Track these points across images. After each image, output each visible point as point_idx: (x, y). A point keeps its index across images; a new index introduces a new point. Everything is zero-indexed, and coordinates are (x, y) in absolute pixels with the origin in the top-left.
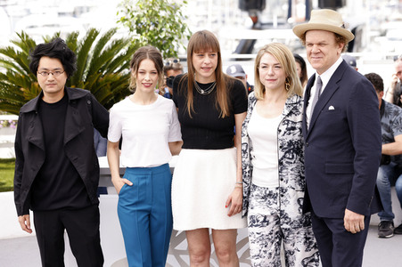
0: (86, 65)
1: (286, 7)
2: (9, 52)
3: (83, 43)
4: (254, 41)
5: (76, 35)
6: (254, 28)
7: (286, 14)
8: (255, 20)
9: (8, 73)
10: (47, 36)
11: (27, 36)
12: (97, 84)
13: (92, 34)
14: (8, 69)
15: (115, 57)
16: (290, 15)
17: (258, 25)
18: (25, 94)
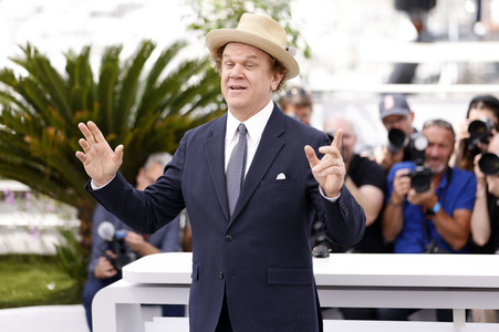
0: (133, 102)
1: (472, 8)
2: (7, 77)
3: (131, 63)
5: (118, 50)
6: (420, 40)
9: (4, 112)
10: (70, 51)
11: (36, 51)
12: (153, 132)
13: (146, 49)
14: (5, 106)
15: (184, 88)
18: (31, 148)
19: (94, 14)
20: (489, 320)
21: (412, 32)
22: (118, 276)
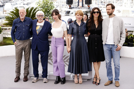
2: (13, 12)
4: (70, 11)
5: (28, 8)
6: (70, 8)
8: (70, 7)
13: (32, 8)
16: (78, 6)
17: (71, 8)
21: (69, 7)
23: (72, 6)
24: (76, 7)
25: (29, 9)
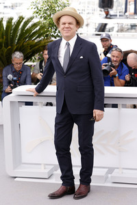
3: (16, 23)
4: (106, 24)
5: (11, 19)
6: (106, 17)
7: (124, 10)
8: (107, 13)
12: (23, 46)
13: (21, 18)
16: (126, 11)
17: (109, 16)
19: (5, 7)
20: (131, 108)
22: (11, 93)
23: (112, 12)
24: (121, 14)
25: (13, 21)
